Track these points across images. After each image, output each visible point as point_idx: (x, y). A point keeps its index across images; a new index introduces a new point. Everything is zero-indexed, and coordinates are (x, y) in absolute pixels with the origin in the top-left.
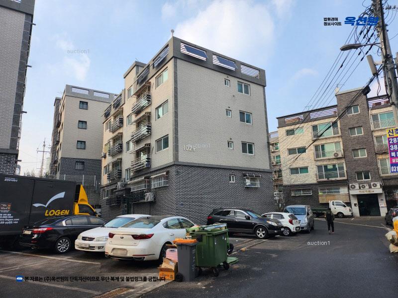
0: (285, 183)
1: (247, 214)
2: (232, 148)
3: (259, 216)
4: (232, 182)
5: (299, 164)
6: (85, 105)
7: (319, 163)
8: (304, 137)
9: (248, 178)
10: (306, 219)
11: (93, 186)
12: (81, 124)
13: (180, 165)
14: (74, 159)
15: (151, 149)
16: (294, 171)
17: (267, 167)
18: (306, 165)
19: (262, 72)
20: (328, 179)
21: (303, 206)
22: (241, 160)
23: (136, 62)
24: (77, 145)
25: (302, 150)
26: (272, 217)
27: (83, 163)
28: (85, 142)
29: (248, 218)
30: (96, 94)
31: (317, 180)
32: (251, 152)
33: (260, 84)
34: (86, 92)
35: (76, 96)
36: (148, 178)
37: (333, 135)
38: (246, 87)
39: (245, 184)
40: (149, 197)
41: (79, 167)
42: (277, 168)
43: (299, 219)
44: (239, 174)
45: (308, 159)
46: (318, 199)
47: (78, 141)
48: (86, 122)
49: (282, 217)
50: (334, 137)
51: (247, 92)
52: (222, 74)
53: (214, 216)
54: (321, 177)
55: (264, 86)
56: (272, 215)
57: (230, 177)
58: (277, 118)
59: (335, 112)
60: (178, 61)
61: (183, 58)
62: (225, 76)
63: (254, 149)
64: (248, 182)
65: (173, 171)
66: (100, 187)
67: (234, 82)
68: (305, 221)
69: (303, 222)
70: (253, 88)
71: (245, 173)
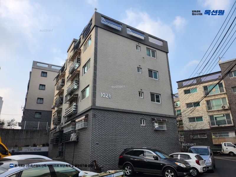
0: (185, 129)
1: (155, 155)
2: (142, 97)
3: (167, 157)
4: (143, 125)
5: (196, 114)
6: (45, 74)
7: (211, 114)
8: (198, 94)
9: (156, 122)
10: (210, 159)
11: (46, 130)
12: (41, 87)
13: (97, 109)
14: (34, 110)
15: (78, 99)
16: (192, 119)
17: (171, 113)
18: (201, 115)
19: (165, 43)
20: (219, 125)
21: (206, 147)
22: (150, 108)
23: (74, 39)
24: (37, 101)
25: (197, 104)
26: (179, 157)
27: (40, 113)
28: (43, 99)
29: (156, 158)
30: (53, 67)
31: (210, 126)
32: (158, 101)
33: (164, 51)
34: (47, 66)
35: (39, 68)
36: (75, 121)
37: (220, 93)
38: (153, 52)
39: (154, 127)
40: (73, 137)
41: (37, 116)
42: (178, 119)
43: (204, 159)
44: (149, 119)
45: (201, 110)
46: (212, 141)
47: (38, 98)
48: (45, 85)
49: (189, 157)
50: (220, 94)
51: (154, 56)
52: (134, 41)
53: (125, 155)
54: (213, 124)
55: (167, 53)
56: (179, 155)
57: (141, 121)
58: (177, 82)
59: (220, 76)
60: (99, 29)
61: (102, 27)
62: (137, 43)
63: (161, 99)
64: (156, 125)
65: (90, 114)
66: (50, 130)
67: (143, 48)
68: (209, 161)
69: (208, 162)
70: (158, 53)
71: (153, 117)
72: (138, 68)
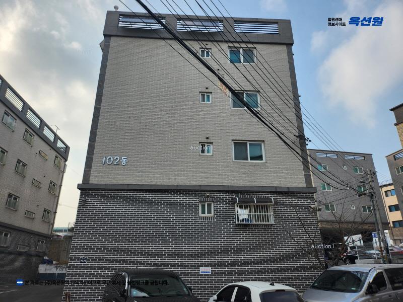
2: (210, 154)
4: (206, 215)
9: (244, 207)
17: (297, 183)
22: (230, 174)
52: (195, 42)
55: (290, 45)
60: (113, 40)
62: (201, 45)
63: (265, 151)
64: (243, 214)
70: (262, 50)
72: (203, 94)
